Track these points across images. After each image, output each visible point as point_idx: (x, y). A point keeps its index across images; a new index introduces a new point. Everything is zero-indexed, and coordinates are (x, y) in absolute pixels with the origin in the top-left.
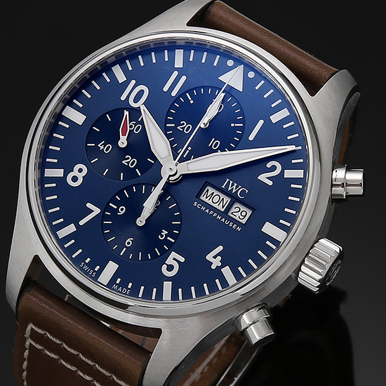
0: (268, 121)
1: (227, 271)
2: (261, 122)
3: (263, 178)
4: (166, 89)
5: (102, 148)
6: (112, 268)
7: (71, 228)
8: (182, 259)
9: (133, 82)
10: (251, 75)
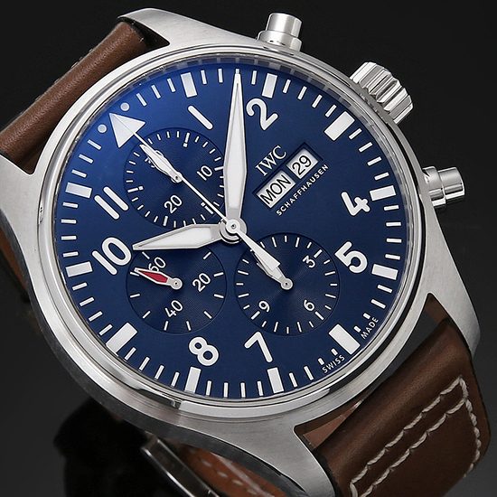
0: (192, 101)
1: (377, 195)
2: (191, 109)
3: (265, 123)
4: (115, 216)
5: (173, 313)
6: (338, 333)
7: (274, 374)
8: (348, 245)
9: (96, 254)
10: (125, 107)
